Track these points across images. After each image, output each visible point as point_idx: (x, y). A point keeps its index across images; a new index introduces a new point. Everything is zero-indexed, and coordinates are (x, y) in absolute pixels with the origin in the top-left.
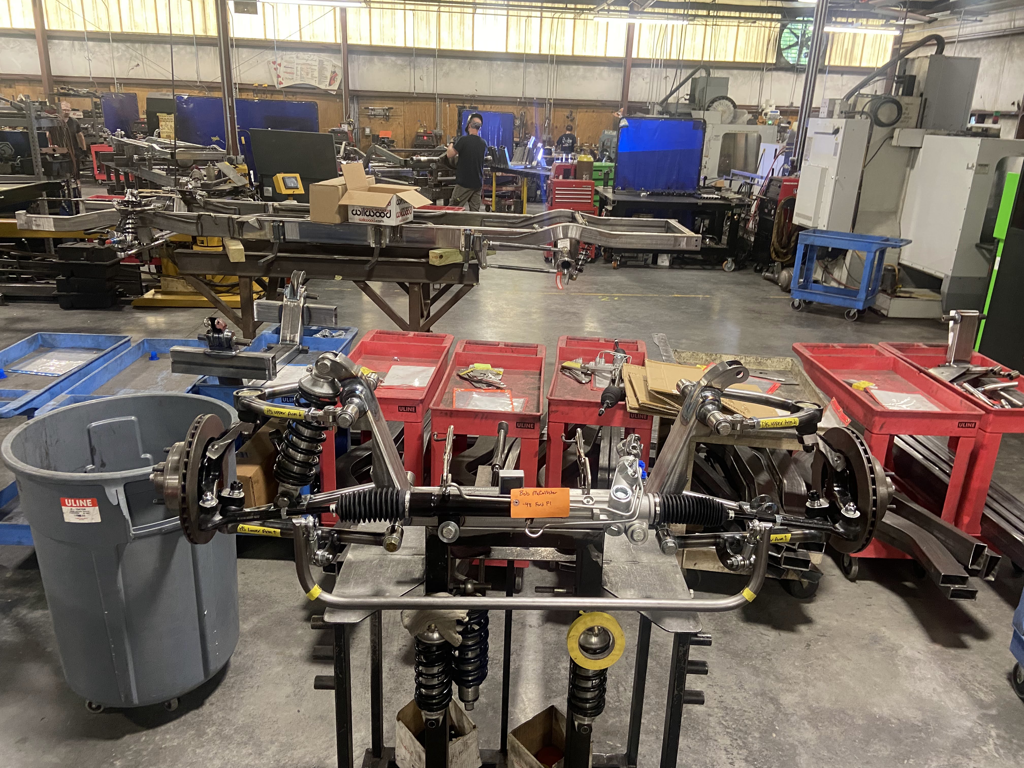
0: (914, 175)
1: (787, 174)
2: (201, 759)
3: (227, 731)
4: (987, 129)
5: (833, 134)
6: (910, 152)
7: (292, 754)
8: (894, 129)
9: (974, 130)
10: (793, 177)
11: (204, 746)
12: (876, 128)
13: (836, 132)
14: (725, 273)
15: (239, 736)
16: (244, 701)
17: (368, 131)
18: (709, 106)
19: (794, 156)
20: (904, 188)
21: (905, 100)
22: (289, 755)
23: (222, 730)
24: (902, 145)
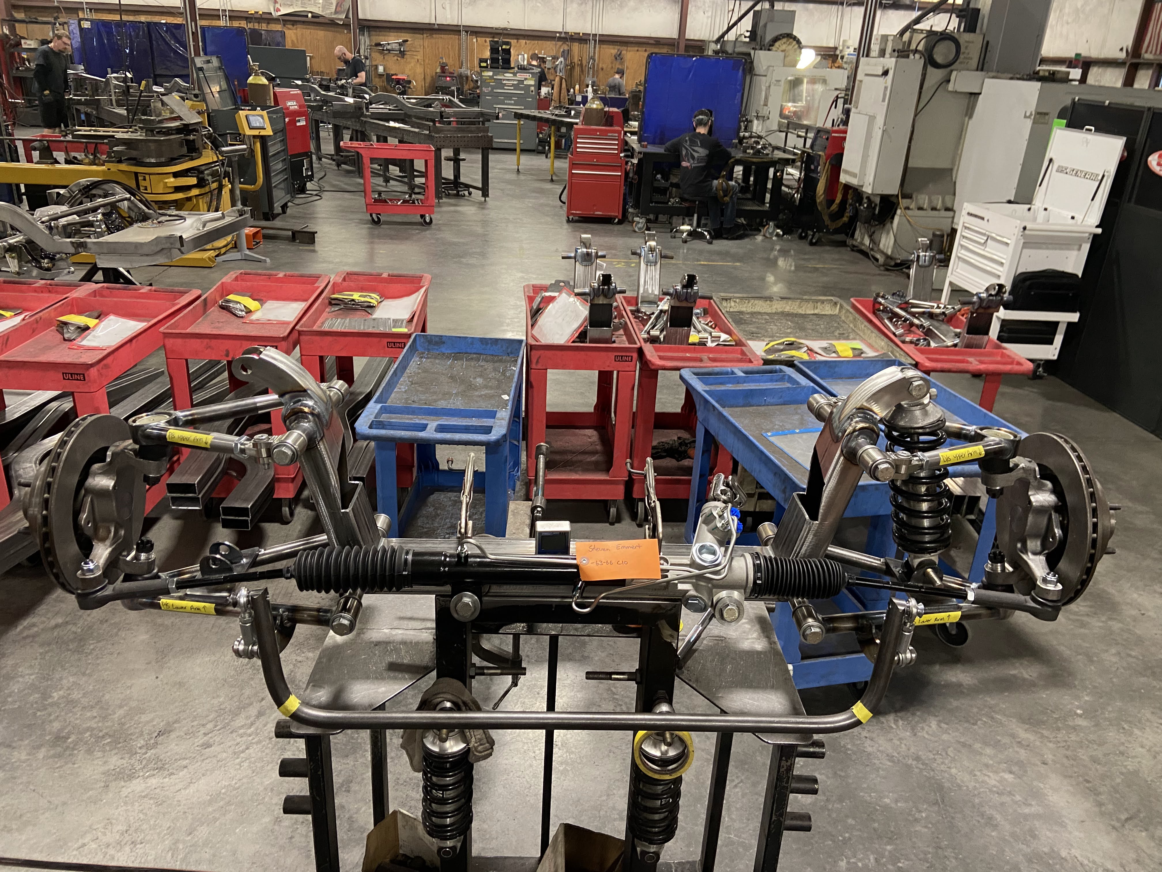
0: (973, 125)
2: (40, 722)
3: (76, 695)
4: (1054, 73)
5: (883, 75)
6: (970, 97)
7: (140, 718)
8: (952, 71)
9: (1041, 74)
10: (842, 128)
11: (46, 709)
12: (930, 69)
13: (886, 73)
14: (767, 240)
15: (87, 700)
16: (100, 667)
17: (381, 69)
18: (771, 45)
19: (850, 104)
20: (962, 141)
21: (965, 38)
22: (136, 718)
23: (69, 694)
24: (958, 90)
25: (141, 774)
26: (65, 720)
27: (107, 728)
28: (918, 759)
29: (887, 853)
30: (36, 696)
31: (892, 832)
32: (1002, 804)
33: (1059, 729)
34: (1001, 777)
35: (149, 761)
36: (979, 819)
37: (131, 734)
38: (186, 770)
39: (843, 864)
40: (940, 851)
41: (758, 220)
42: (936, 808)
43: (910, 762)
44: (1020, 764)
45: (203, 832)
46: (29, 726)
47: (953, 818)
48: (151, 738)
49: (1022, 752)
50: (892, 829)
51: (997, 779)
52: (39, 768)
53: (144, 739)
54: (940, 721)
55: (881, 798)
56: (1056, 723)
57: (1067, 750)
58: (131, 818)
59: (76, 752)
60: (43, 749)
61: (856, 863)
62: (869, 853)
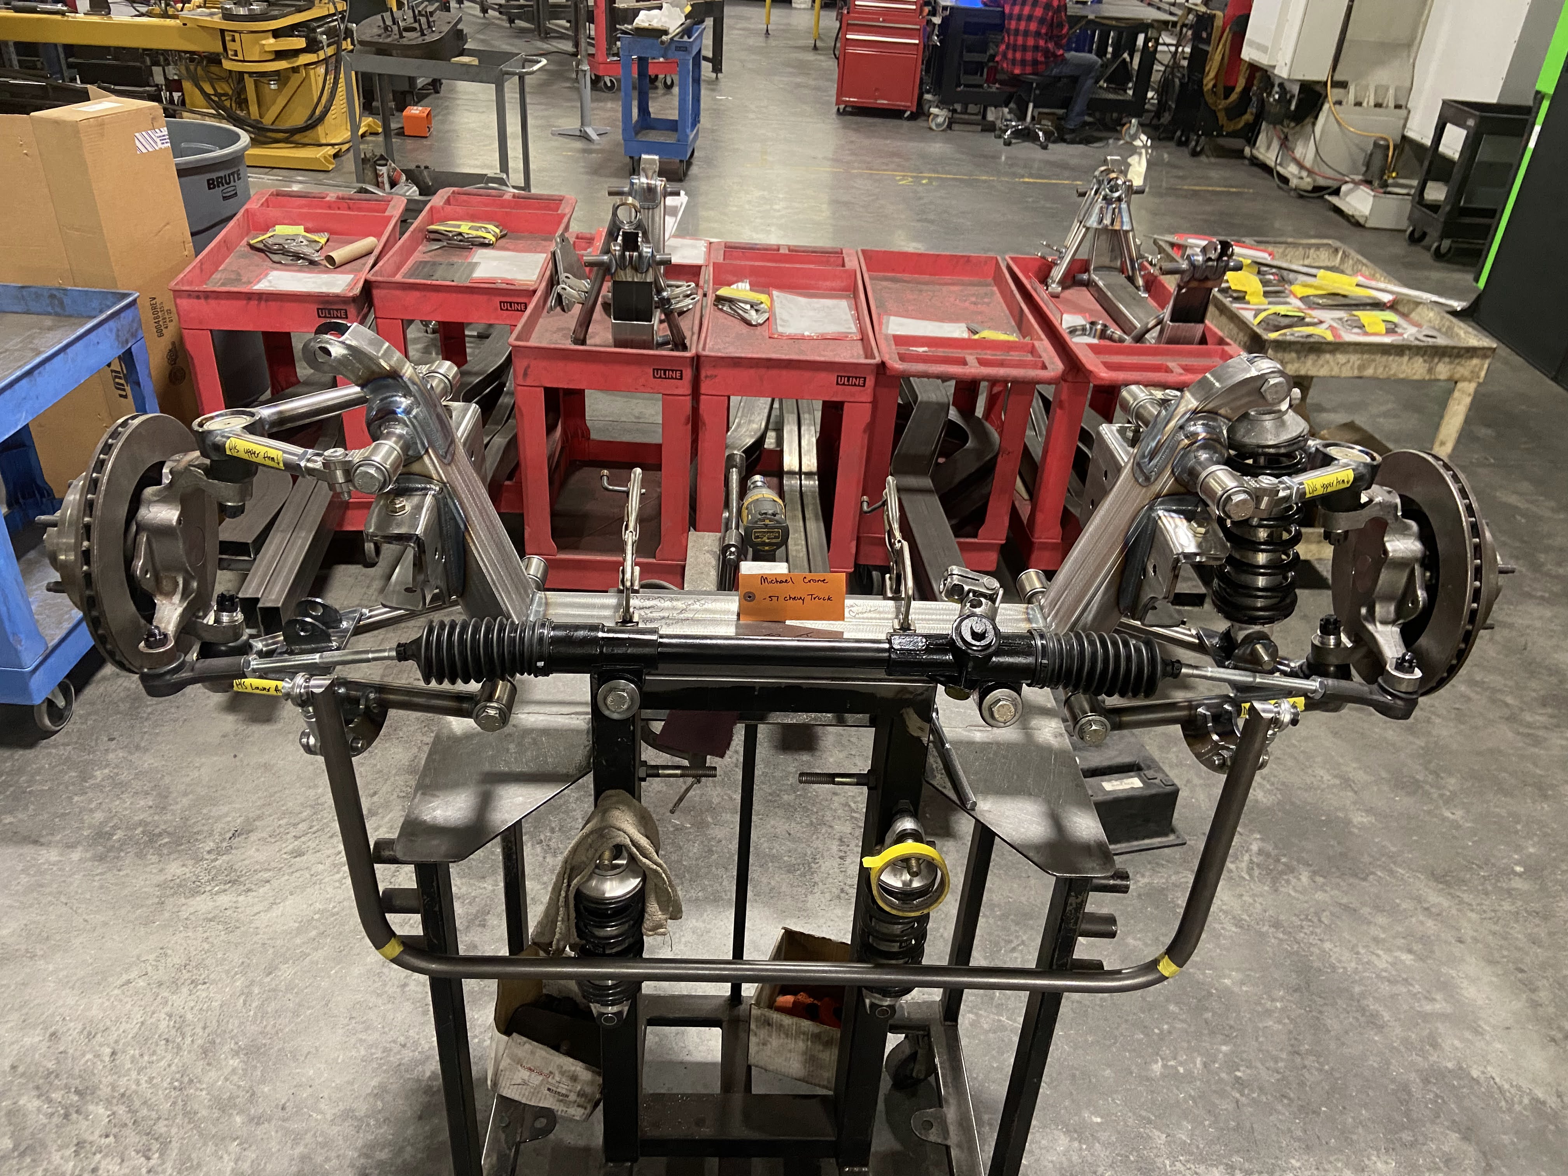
2: (77, 810)
3: (124, 776)
7: (210, 811)
11: (86, 793)
15: (140, 783)
16: (159, 739)
22: (205, 811)
23: (117, 774)
25: (209, 888)
26: (110, 810)
27: (165, 822)
28: (1277, 925)
29: (1221, 1055)
30: (74, 774)
31: (1231, 1027)
32: (1393, 996)
33: (1487, 894)
34: (1396, 957)
35: (219, 871)
36: (1358, 1015)
37: (198, 833)
38: (268, 886)
39: (1157, 1068)
40: (1298, 1058)
41: (1115, 115)
42: (1297, 995)
43: (1265, 929)
44: (1424, 939)
45: (286, 972)
46: (64, 815)
47: (1321, 1012)
48: (224, 839)
49: (1430, 923)
50: (1232, 1023)
51: (1390, 960)
52: (74, 874)
53: (214, 841)
54: (1315, 873)
55: (1220, 977)
56: (1483, 884)
57: (1496, 923)
58: (192, 949)
59: (122, 854)
60: (80, 848)
61: (1176, 1068)
62: (1196, 1054)
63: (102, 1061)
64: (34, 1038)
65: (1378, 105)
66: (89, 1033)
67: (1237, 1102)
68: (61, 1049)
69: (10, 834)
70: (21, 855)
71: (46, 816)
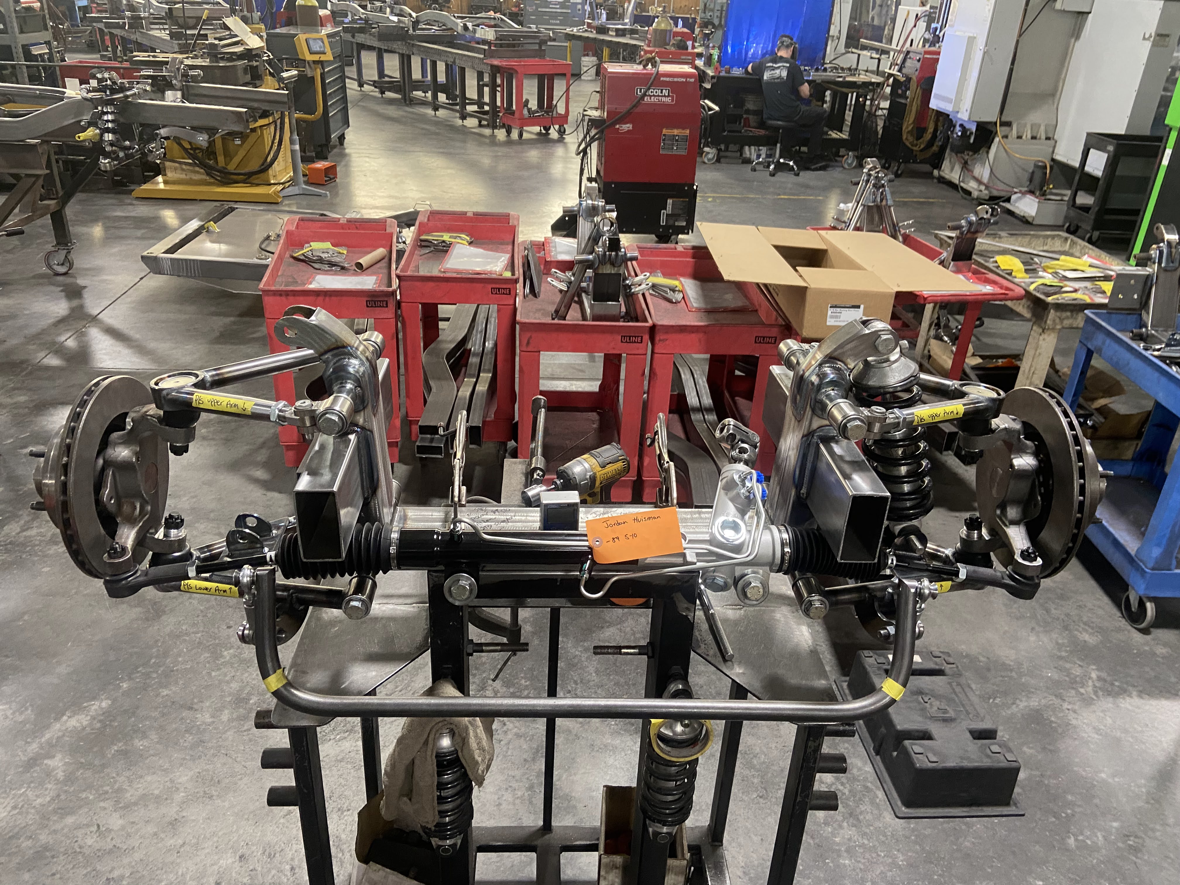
0: (1080, 47)
1: (927, 45)
2: (217, 682)
6: (1078, 17)
10: (932, 49)
11: (219, 669)
14: (845, 171)
19: (938, 22)
20: (1066, 65)
23: (241, 654)
24: (1067, 9)
28: (1126, 731)
29: (1114, 830)
30: (207, 655)
39: (1071, 841)
40: (1168, 829)
41: (834, 150)
43: (1118, 734)
46: (207, 687)
50: (1115, 805)
52: (227, 731)
55: (1097, 773)
60: (226, 712)
61: (1084, 841)
62: (1096, 831)
63: (287, 876)
64: (228, 860)
65: (1033, 138)
66: (270, 855)
67: (1135, 863)
68: (251, 868)
69: (169, 704)
70: (182, 719)
71: (194, 688)
